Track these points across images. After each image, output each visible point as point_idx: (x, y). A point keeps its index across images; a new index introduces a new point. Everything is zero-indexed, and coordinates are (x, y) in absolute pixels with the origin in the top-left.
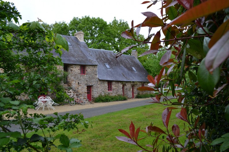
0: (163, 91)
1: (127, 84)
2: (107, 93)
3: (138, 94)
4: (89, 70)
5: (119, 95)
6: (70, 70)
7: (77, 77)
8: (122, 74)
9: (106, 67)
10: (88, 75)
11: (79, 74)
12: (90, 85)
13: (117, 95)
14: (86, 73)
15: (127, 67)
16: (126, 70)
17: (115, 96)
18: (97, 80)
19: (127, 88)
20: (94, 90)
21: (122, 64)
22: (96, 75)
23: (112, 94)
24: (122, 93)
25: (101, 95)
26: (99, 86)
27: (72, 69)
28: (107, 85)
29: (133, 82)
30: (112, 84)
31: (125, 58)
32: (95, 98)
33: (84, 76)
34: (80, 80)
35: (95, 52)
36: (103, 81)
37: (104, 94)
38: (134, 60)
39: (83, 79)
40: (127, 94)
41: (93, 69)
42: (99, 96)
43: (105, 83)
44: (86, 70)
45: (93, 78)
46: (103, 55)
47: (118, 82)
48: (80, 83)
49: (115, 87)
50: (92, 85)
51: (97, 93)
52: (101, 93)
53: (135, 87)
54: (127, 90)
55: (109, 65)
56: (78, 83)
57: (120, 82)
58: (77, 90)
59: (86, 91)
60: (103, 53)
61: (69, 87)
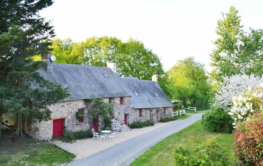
0: (180, 114)
1: (153, 110)
2: (139, 120)
3: (161, 118)
4: (126, 100)
5: (147, 121)
6: (113, 102)
7: (118, 108)
8: (148, 100)
9: (136, 95)
10: (125, 105)
11: (119, 105)
12: (127, 113)
13: (146, 121)
14: (124, 103)
15: (150, 93)
16: (151, 96)
17: (145, 122)
18: (132, 108)
19: (153, 114)
20: (129, 118)
21: (147, 90)
22: (131, 104)
23: (142, 120)
24: (149, 119)
25: (134, 121)
26: (133, 114)
27: (114, 101)
28: (139, 112)
29: (158, 108)
30: (142, 111)
31: (148, 84)
32: (130, 124)
33: (123, 106)
34: (120, 110)
35: (125, 80)
36: (136, 109)
37: (136, 121)
38: (155, 85)
39: (122, 109)
40: (153, 119)
41: (129, 100)
42: (133, 123)
43: (137, 111)
44: (123, 100)
45: (129, 107)
46: (131, 82)
47: (146, 109)
48: (120, 112)
49: (144, 114)
50: (128, 113)
51: (132, 120)
52: (134, 120)
53: (159, 112)
54: (153, 115)
55: (137, 93)
56: (119, 112)
57: (148, 109)
58: (118, 118)
59: (124, 119)
60: (130, 81)
61: (112, 117)
